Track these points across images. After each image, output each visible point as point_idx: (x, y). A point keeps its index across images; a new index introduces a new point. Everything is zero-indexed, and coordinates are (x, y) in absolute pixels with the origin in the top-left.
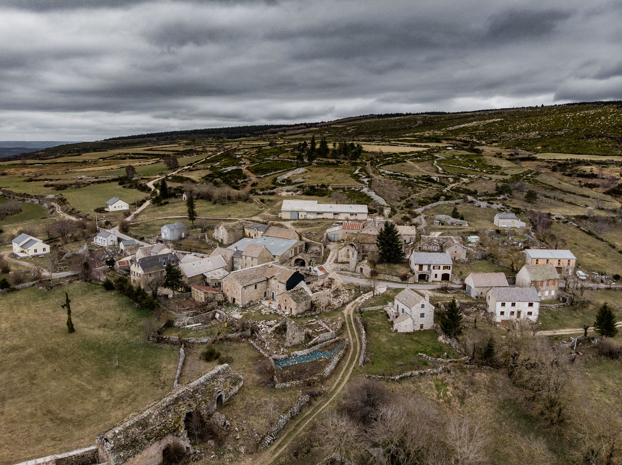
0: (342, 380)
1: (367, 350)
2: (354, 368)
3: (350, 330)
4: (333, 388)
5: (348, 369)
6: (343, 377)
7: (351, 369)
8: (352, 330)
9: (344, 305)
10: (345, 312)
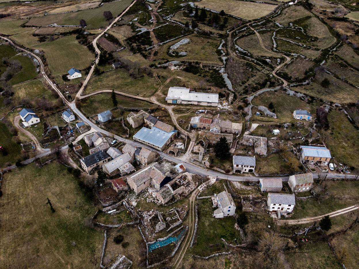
0: (180, 258)
1: (196, 234)
2: (188, 248)
3: (191, 215)
4: (175, 263)
5: (184, 248)
6: (181, 255)
7: (186, 248)
8: (192, 216)
9: (191, 193)
10: (191, 199)
